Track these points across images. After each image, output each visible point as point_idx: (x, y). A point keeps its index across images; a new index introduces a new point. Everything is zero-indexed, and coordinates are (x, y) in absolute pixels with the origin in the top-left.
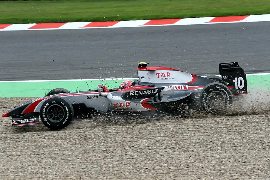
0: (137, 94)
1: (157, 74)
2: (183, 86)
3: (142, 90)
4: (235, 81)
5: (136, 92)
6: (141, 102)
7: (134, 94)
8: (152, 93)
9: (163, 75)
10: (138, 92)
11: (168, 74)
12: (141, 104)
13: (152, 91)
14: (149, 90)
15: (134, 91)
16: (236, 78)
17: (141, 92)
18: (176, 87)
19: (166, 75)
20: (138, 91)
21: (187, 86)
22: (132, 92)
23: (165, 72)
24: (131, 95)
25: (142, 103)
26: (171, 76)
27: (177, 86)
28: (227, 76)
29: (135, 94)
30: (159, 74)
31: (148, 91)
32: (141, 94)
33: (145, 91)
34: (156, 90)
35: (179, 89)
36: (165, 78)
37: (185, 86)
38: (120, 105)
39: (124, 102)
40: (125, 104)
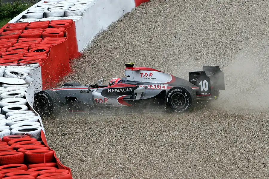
0: (113, 91)
1: (141, 74)
2: (162, 85)
3: (118, 88)
4: (201, 83)
5: (113, 90)
6: (117, 98)
7: (111, 91)
8: (128, 91)
9: (146, 75)
10: (115, 90)
11: (151, 74)
12: (117, 101)
13: (127, 89)
14: (125, 89)
15: (111, 89)
16: (201, 81)
17: (118, 90)
18: (155, 86)
19: (149, 76)
20: (115, 88)
21: (166, 86)
22: (109, 90)
23: (148, 72)
24: (109, 92)
25: (119, 100)
26: (153, 76)
27: (157, 85)
28: (194, 79)
29: (113, 92)
30: (142, 74)
31: (123, 89)
32: (118, 91)
33: (121, 89)
34: (131, 89)
35: (158, 88)
36: (147, 77)
37: (164, 85)
38: (100, 101)
39: (103, 98)
40: (103, 100)
